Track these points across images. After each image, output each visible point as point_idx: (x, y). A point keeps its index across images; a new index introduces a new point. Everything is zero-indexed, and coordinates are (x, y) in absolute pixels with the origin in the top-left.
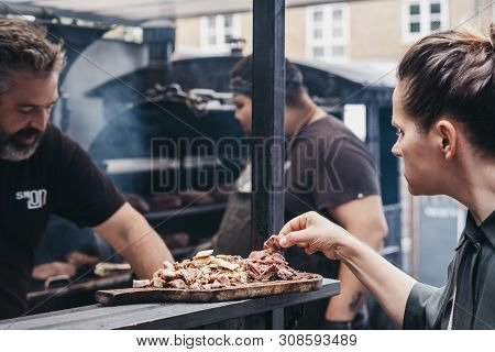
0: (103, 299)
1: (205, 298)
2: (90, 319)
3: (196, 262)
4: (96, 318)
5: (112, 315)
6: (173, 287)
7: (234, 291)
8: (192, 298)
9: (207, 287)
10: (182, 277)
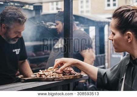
0: (23, 81)
1: (51, 80)
2: (19, 86)
3: (48, 70)
4: (21, 86)
5: (25, 85)
6: (42, 77)
7: (59, 78)
8: (47, 80)
9: (52, 77)
10: (44, 74)
